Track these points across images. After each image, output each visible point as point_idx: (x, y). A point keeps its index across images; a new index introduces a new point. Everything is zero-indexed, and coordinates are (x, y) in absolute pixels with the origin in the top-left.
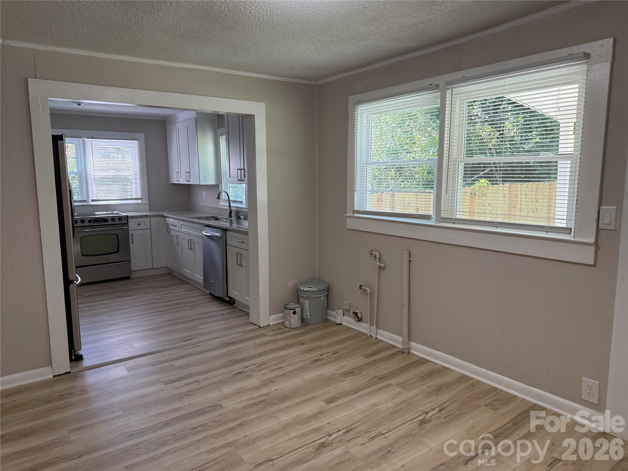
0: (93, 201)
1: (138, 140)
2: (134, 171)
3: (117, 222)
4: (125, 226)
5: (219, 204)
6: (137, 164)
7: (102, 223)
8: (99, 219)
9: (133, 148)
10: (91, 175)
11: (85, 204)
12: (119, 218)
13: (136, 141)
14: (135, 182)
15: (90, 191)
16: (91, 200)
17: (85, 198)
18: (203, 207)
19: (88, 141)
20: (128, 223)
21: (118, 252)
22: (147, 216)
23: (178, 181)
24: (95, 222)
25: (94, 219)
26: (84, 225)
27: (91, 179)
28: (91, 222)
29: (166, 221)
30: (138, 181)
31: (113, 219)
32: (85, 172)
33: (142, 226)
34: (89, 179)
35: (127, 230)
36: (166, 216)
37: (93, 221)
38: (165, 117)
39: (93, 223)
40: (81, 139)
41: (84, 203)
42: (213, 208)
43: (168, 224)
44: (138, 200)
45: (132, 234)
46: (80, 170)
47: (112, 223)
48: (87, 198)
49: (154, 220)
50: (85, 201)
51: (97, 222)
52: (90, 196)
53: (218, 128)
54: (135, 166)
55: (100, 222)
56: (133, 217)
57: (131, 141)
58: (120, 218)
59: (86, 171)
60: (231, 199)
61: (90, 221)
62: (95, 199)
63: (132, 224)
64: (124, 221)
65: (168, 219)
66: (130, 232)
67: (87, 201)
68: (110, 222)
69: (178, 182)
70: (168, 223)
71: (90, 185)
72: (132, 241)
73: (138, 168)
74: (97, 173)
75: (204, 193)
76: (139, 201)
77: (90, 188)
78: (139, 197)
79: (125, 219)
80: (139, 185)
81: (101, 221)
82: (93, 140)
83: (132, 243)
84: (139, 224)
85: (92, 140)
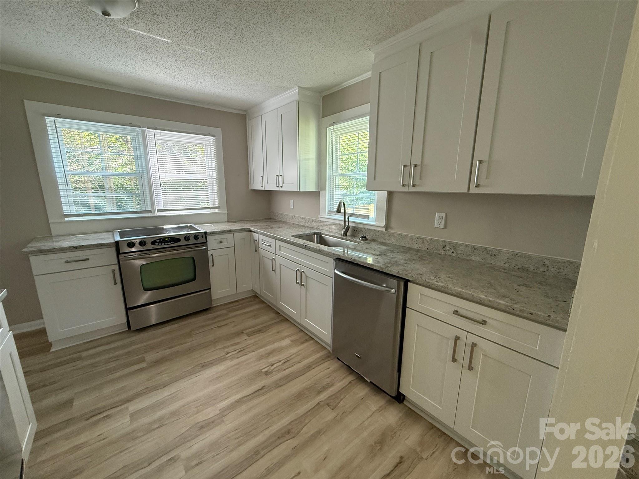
0: (159, 211)
1: (215, 137)
2: (210, 174)
3: (192, 241)
4: (203, 246)
5: (319, 216)
6: (214, 166)
7: (171, 244)
8: (167, 239)
9: (209, 145)
10: (156, 178)
11: (150, 215)
12: (195, 235)
13: (212, 137)
14: (212, 188)
15: (155, 198)
16: (157, 210)
17: (149, 208)
18: (291, 217)
19: (149, 132)
20: (207, 241)
21: (194, 279)
22: (230, 231)
23: (262, 187)
24: (162, 243)
25: (160, 239)
26: (145, 248)
27: (156, 183)
28: (156, 244)
29: (253, 237)
30: (215, 187)
31: (187, 237)
32: (147, 174)
33: (224, 244)
34: (153, 182)
35: (206, 251)
36: (252, 230)
37: (159, 243)
38: (245, 111)
39: (158, 245)
40: (140, 128)
41: (148, 214)
42: (308, 220)
43: (256, 241)
44: (215, 210)
45: (212, 255)
46: (140, 171)
47: (186, 243)
48: (152, 208)
49: (238, 235)
50: (149, 212)
51: (165, 243)
52: (156, 204)
53: (323, 118)
54: (211, 169)
55: (168, 242)
56: (213, 234)
57: (206, 136)
58: (196, 237)
59: (149, 173)
60: (347, 211)
61: (153, 243)
62: (163, 208)
63: (212, 243)
64: (201, 240)
65: (257, 235)
66: (210, 253)
67: (152, 211)
68: (183, 242)
69: (263, 189)
70: (255, 239)
71: (154, 191)
72: (212, 264)
73: (215, 170)
74: (163, 176)
75: (292, 201)
76: (217, 211)
77: (155, 195)
78: (217, 206)
79: (202, 237)
80: (216, 191)
81: (170, 241)
82: (157, 131)
83: (213, 266)
84: (221, 242)
85: (155, 131)
